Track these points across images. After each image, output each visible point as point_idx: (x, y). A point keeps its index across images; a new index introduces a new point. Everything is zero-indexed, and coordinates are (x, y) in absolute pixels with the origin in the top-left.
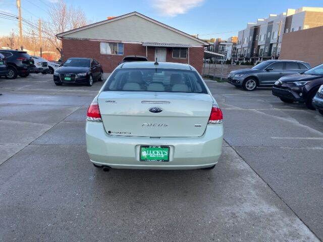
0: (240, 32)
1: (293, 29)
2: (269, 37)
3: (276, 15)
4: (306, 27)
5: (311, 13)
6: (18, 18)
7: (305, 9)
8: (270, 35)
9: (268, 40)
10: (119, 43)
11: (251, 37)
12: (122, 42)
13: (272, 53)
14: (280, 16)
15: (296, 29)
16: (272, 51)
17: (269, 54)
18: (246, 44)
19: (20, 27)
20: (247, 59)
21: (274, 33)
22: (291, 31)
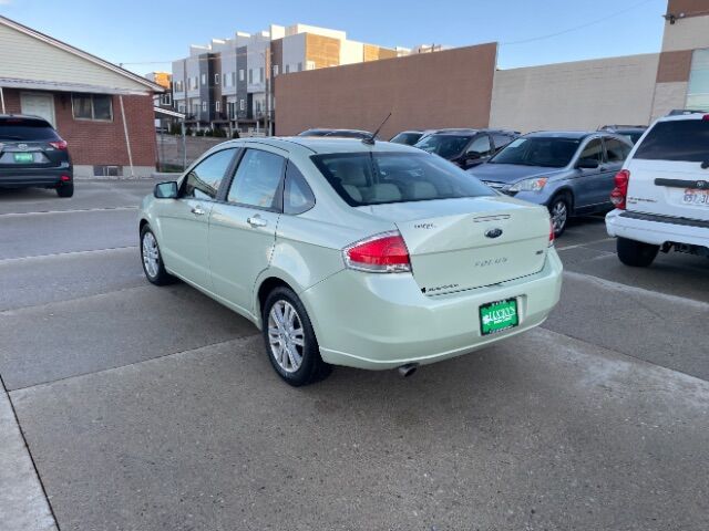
0: (175, 65)
1: (287, 67)
2: (242, 78)
3: (248, 35)
4: (310, 66)
5: (315, 38)
7: (302, 29)
8: (245, 75)
9: (241, 85)
11: (204, 77)
13: (254, 113)
14: (257, 37)
15: (294, 69)
16: (254, 108)
17: (250, 115)
18: (194, 92)
20: (203, 123)
21: (251, 71)
22: (284, 72)
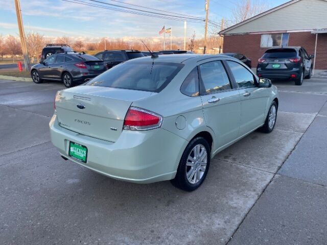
6: (204, 21)
10: (283, 33)
12: (288, 32)
19: (206, 28)
